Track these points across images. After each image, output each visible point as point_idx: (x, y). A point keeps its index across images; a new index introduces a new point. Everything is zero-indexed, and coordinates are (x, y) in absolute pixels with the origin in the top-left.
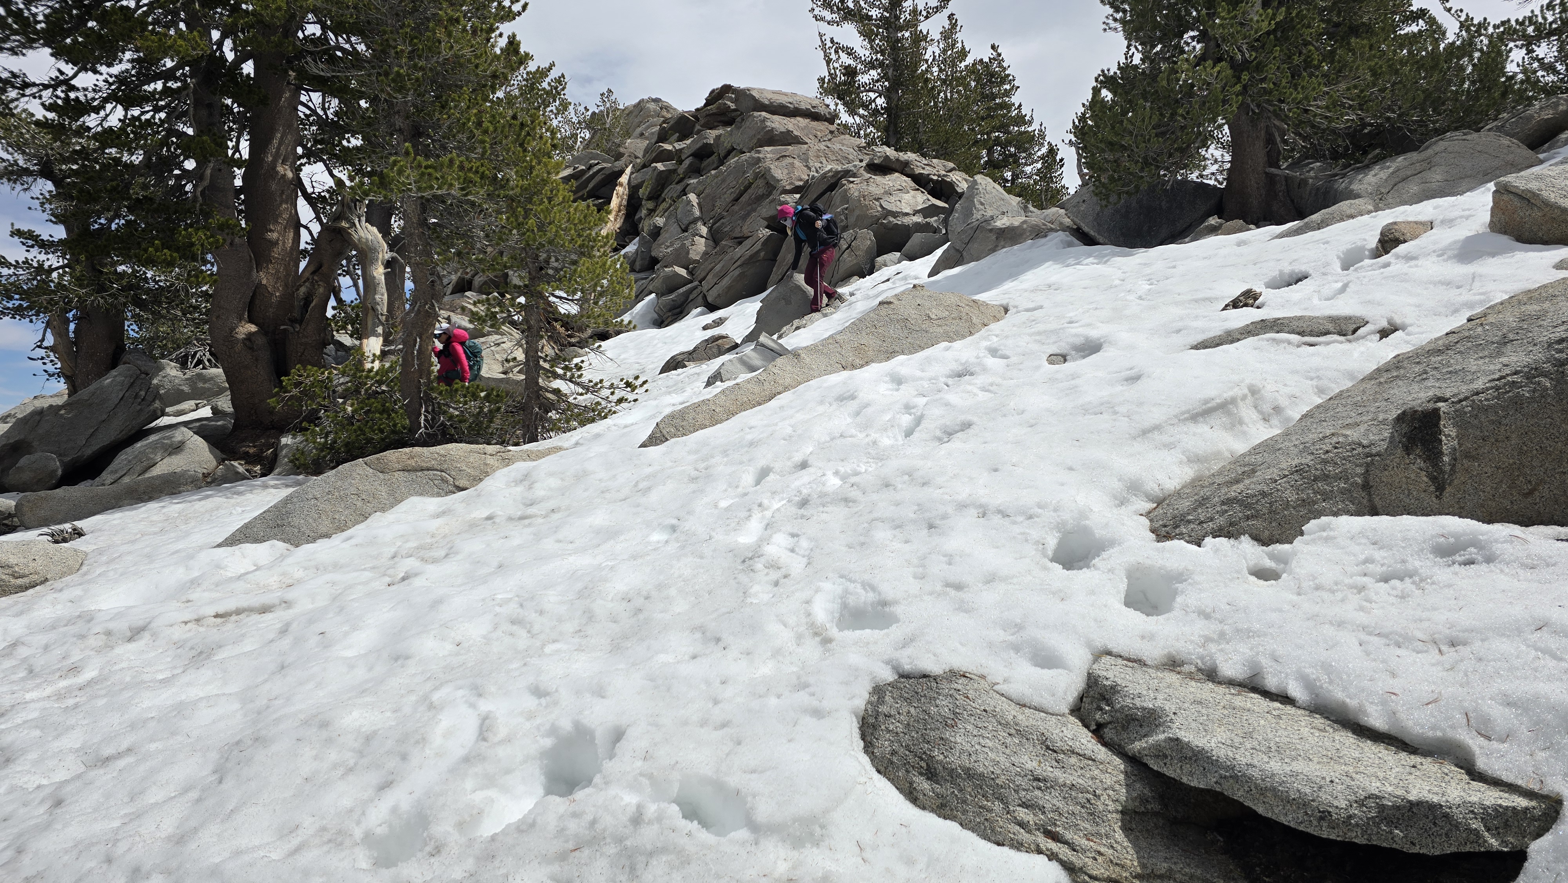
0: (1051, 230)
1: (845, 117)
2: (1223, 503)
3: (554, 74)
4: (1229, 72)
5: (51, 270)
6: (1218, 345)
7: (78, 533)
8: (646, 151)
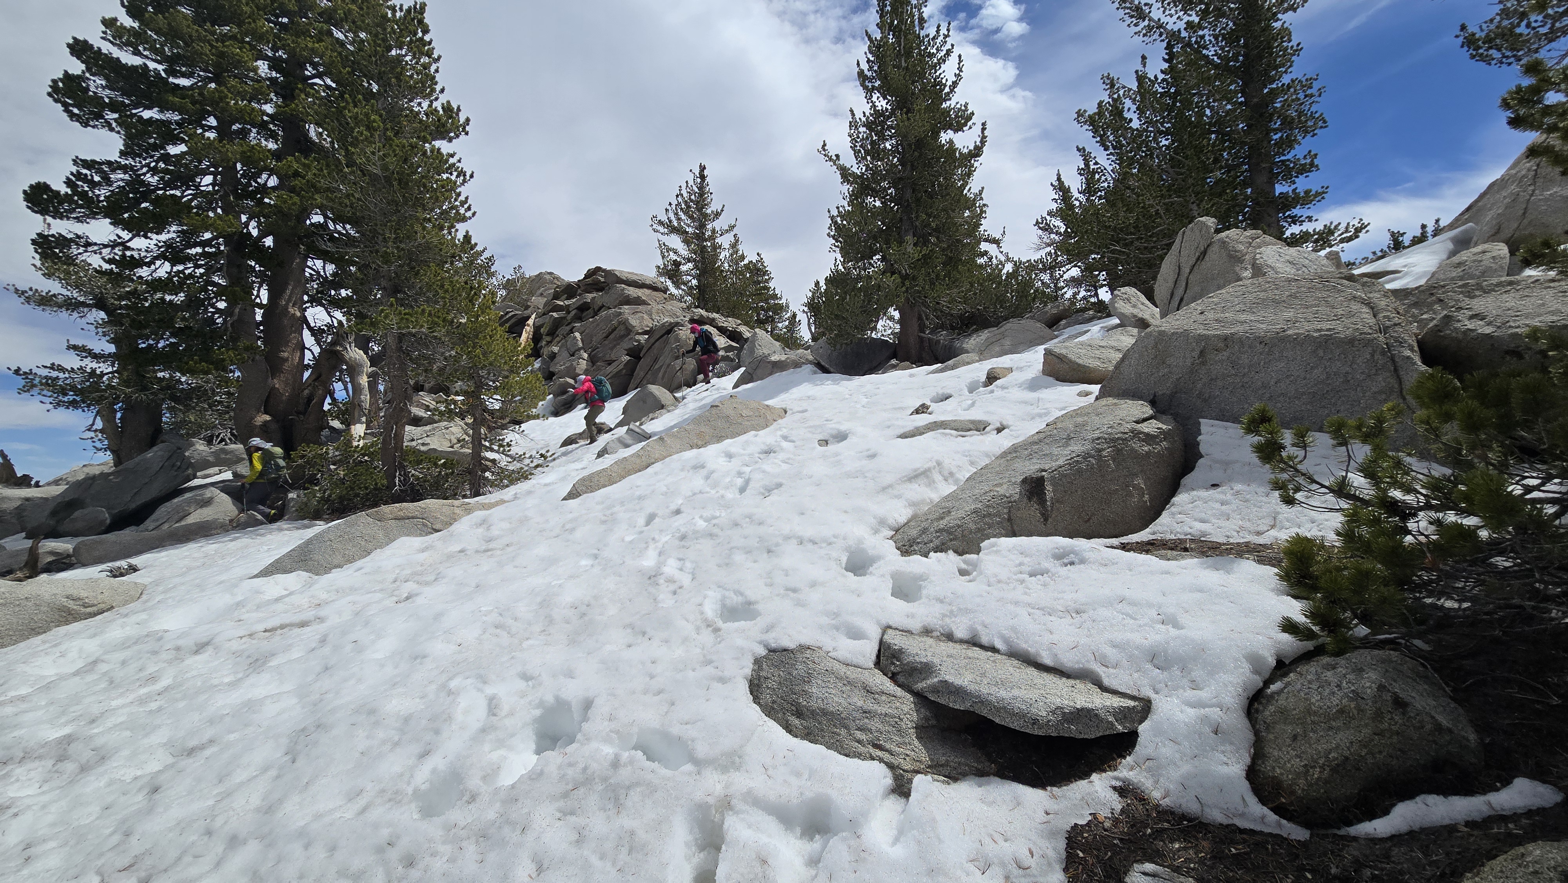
0: (803, 363)
1: (673, 290)
2: (937, 532)
3: (486, 255)
4: (899, 280)
5: (102, 374)
6: (913, 436)
7: (133, 569)
8: (545, 305)
